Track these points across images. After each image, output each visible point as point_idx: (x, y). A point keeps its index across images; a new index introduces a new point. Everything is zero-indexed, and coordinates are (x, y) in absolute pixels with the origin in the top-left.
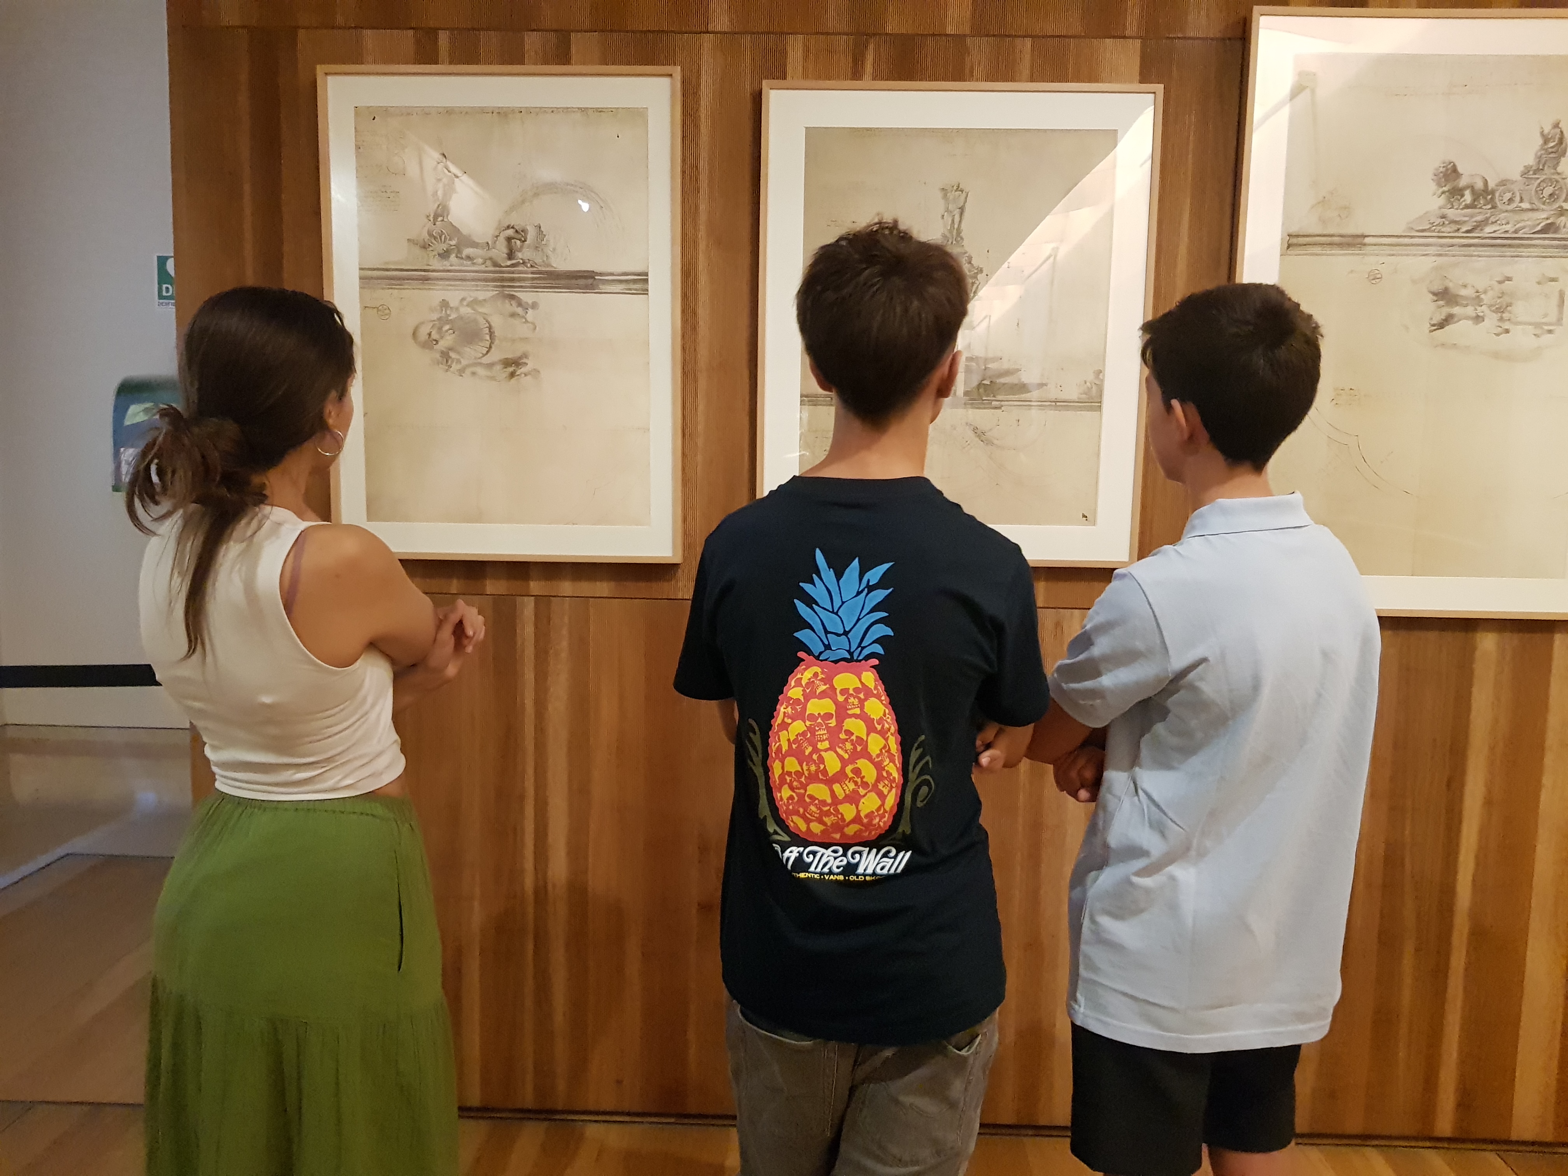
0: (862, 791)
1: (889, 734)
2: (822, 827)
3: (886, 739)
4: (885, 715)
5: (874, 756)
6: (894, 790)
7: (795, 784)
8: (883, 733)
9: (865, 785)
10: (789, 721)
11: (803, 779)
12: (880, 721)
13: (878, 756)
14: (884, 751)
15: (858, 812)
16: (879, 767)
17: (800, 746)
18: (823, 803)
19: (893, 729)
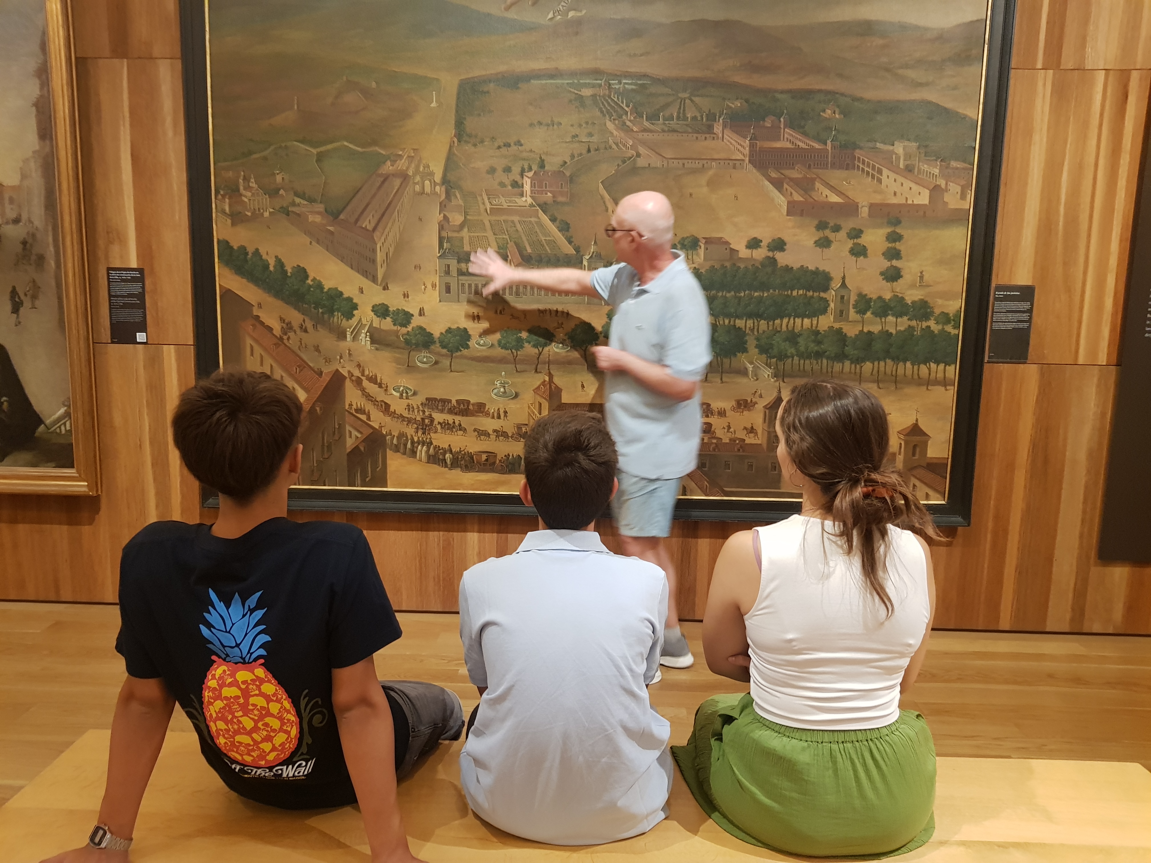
0: (272, 734)
1: (282, 700)
2: (252, 758)
3: (282, 704)
4: (276, 690)
5: (276, 714)
6: (295, 727)
7: (226, 736)
8: (278, 701)
9: (274, 731)
10: (212, 701)
11: (231, 733)
12: (274, 695)
13: (278, 713)
14: (281, 710)
15: (273, 745)
16: (281, 719)
17: (223, 715)
18: (249, 745)
19: (284, 697)
